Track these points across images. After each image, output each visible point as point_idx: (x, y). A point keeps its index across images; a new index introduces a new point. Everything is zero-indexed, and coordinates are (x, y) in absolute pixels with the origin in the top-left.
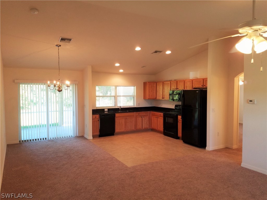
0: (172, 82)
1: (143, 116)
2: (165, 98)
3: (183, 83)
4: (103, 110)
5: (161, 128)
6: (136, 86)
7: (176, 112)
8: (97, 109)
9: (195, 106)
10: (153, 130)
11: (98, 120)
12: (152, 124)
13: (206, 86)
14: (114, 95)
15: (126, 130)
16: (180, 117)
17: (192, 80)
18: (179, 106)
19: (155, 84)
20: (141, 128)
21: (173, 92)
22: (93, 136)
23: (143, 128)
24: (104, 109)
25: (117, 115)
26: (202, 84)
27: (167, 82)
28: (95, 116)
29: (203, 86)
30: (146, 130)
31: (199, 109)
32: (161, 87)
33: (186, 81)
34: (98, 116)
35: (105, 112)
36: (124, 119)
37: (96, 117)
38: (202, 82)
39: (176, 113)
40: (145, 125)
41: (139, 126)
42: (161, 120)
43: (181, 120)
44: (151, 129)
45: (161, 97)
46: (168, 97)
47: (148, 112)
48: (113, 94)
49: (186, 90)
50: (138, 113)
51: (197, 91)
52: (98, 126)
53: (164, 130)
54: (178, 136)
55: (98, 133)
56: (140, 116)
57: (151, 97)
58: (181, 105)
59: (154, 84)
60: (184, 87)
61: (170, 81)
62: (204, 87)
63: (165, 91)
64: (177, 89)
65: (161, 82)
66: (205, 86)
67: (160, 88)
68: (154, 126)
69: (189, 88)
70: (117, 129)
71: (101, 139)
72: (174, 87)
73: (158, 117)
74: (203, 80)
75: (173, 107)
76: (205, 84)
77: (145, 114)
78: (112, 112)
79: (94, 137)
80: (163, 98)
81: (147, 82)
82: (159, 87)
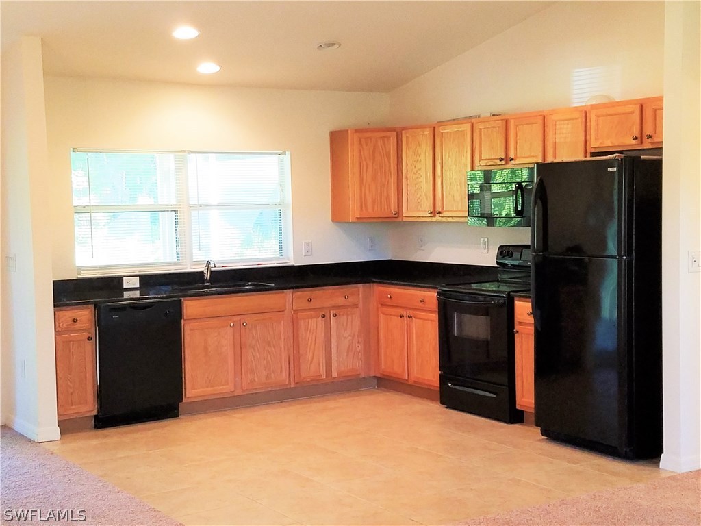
0: (481, 126)
1: (334, 307)
2: (445, 214)
3: (538, 128)
4: (112, 285)
5: (429, 370)
6: (288, 153)
7: (505, 282)
8: (78, 280)
9: (603, 243)
10: (386, 383)
11: (89, 339)
12: (378, 354)
13: (656, 139)
14: (174, 202)
15: (245, 386)
16: (524, 309)
17: (585, 113)
18: (517, 255)
19: (393, 140)
20: (323, 372)
21: (488, 178)
22: (60, 423)
23: (334, 374)
24: (119, 280)
25: (192, 307)
26: (636, 132)
27: (455, 128)
28: (68, 314)
29: (639, 138)
30: (348, 385)
31: (621, 256)
32: (426, 158)
33: (554, 117)
34: (85, 315)
35: (126, 295)
36: (229, 331)
37: (75, 321)
38: (636, 117)
39: (505, 288)
40: (345, 361)
41: (313, 366)
42: (427, 330)
43: (531, 320)
44: (378, 378)
45: (427, 206)
46: (460, 208)
47: (359, 292)
48: (168, 196)
49: (552, 164)
50: (307, 293)
51: (610, 163)
52: (89, 366)
53: (443, 379)
54: (518, 407)
55: (90, 408)
56: (314, 309)
57: (370, 210)
58: (527, 247)
59: (388, 137)
60: (541, 149)
61: (472, 121)
62: (647, 144)
63: (447, 174)
64: (507, 159)
65: (422, 127)
66: (650, 137)
67: (417, 161)
68: (391, 363)
69: (568, 151)
70: (195, 384)
71: (106, 436)
72: (490, 152)
73: (411, 313)
74: (642, 107)
75: (487, 258)
76: (648, 130)
77: (340, 301)
78: (163, 293)
79: (67, 426)
80: (435, 213)
81: (347, 131)
82: (411, 153)
